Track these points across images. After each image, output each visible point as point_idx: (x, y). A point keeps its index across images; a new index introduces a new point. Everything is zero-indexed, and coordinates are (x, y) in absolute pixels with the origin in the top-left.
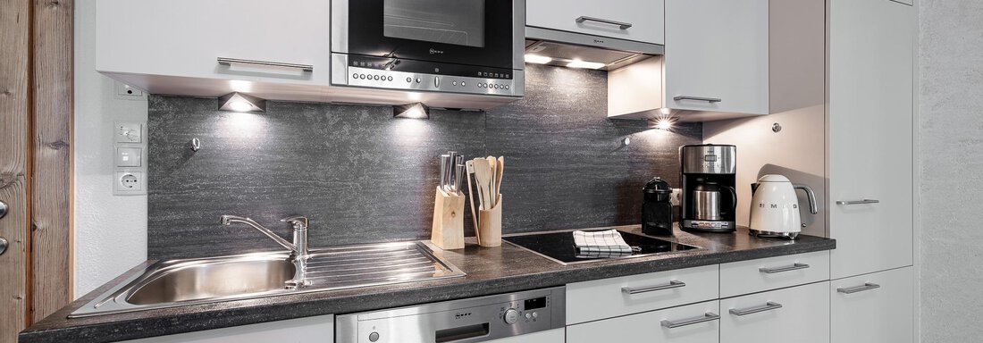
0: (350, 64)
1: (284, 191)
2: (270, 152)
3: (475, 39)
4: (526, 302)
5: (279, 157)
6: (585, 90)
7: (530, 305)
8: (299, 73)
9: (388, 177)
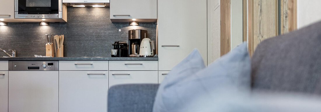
0: (19, 14)
1: (12, 45)
2: (9, 35)
3: (49, 5)
4: (48, 64)
5: (11, 36)
6: (102, 14)
7: (49, 64)
8: (8, 16)
9: (39, 41)
